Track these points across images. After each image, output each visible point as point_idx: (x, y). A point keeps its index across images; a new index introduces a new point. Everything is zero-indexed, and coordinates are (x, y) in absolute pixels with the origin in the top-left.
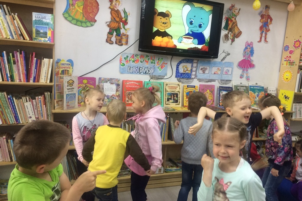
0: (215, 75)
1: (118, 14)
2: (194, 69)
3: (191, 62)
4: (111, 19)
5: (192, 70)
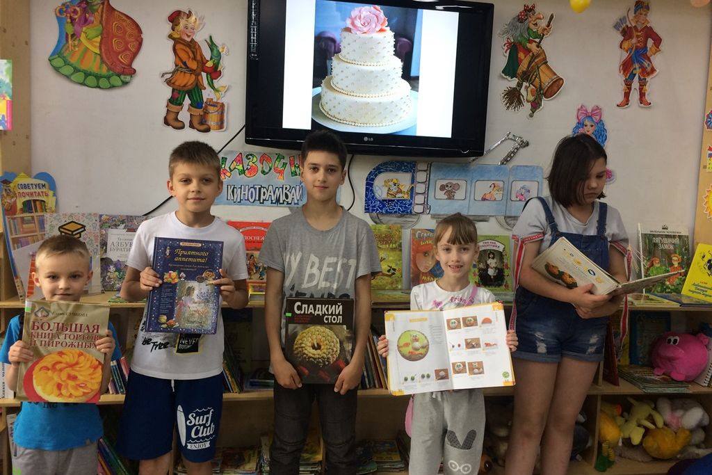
1: (193, 52)
3: (411, 168)
4: (176, 66)
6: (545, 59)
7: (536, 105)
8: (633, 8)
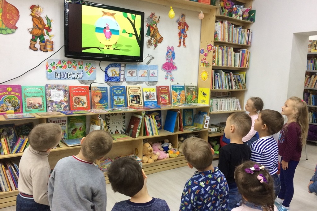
0: (142, 77)
2: (122, 73)
5: (120, 73)
6: (158, 31)
7: (156, 46)
8: (181, 16)
